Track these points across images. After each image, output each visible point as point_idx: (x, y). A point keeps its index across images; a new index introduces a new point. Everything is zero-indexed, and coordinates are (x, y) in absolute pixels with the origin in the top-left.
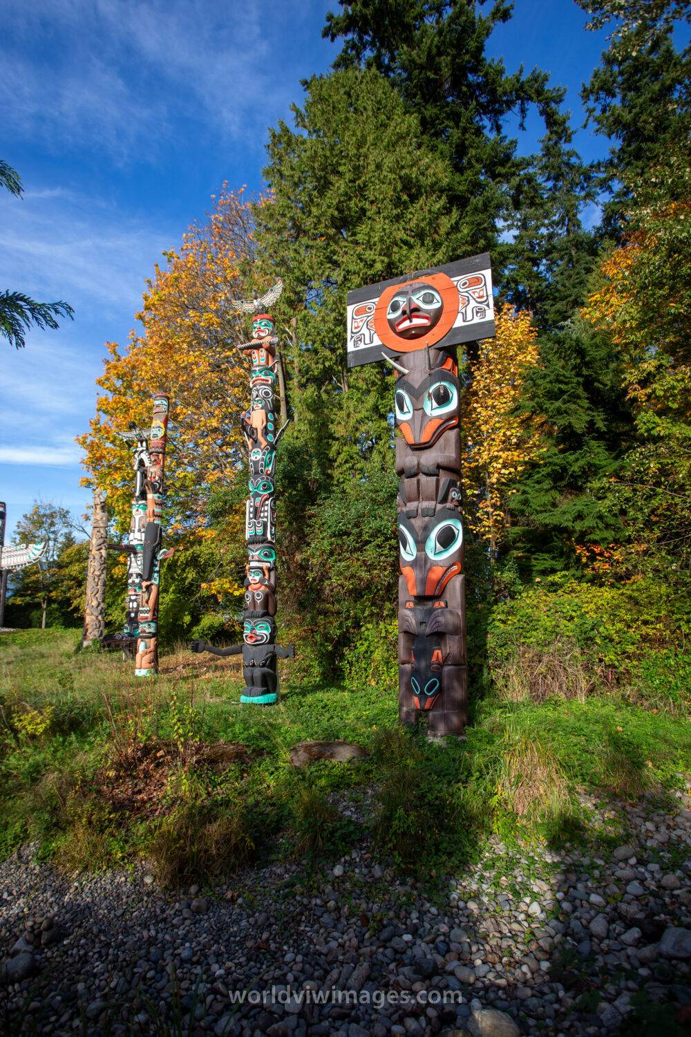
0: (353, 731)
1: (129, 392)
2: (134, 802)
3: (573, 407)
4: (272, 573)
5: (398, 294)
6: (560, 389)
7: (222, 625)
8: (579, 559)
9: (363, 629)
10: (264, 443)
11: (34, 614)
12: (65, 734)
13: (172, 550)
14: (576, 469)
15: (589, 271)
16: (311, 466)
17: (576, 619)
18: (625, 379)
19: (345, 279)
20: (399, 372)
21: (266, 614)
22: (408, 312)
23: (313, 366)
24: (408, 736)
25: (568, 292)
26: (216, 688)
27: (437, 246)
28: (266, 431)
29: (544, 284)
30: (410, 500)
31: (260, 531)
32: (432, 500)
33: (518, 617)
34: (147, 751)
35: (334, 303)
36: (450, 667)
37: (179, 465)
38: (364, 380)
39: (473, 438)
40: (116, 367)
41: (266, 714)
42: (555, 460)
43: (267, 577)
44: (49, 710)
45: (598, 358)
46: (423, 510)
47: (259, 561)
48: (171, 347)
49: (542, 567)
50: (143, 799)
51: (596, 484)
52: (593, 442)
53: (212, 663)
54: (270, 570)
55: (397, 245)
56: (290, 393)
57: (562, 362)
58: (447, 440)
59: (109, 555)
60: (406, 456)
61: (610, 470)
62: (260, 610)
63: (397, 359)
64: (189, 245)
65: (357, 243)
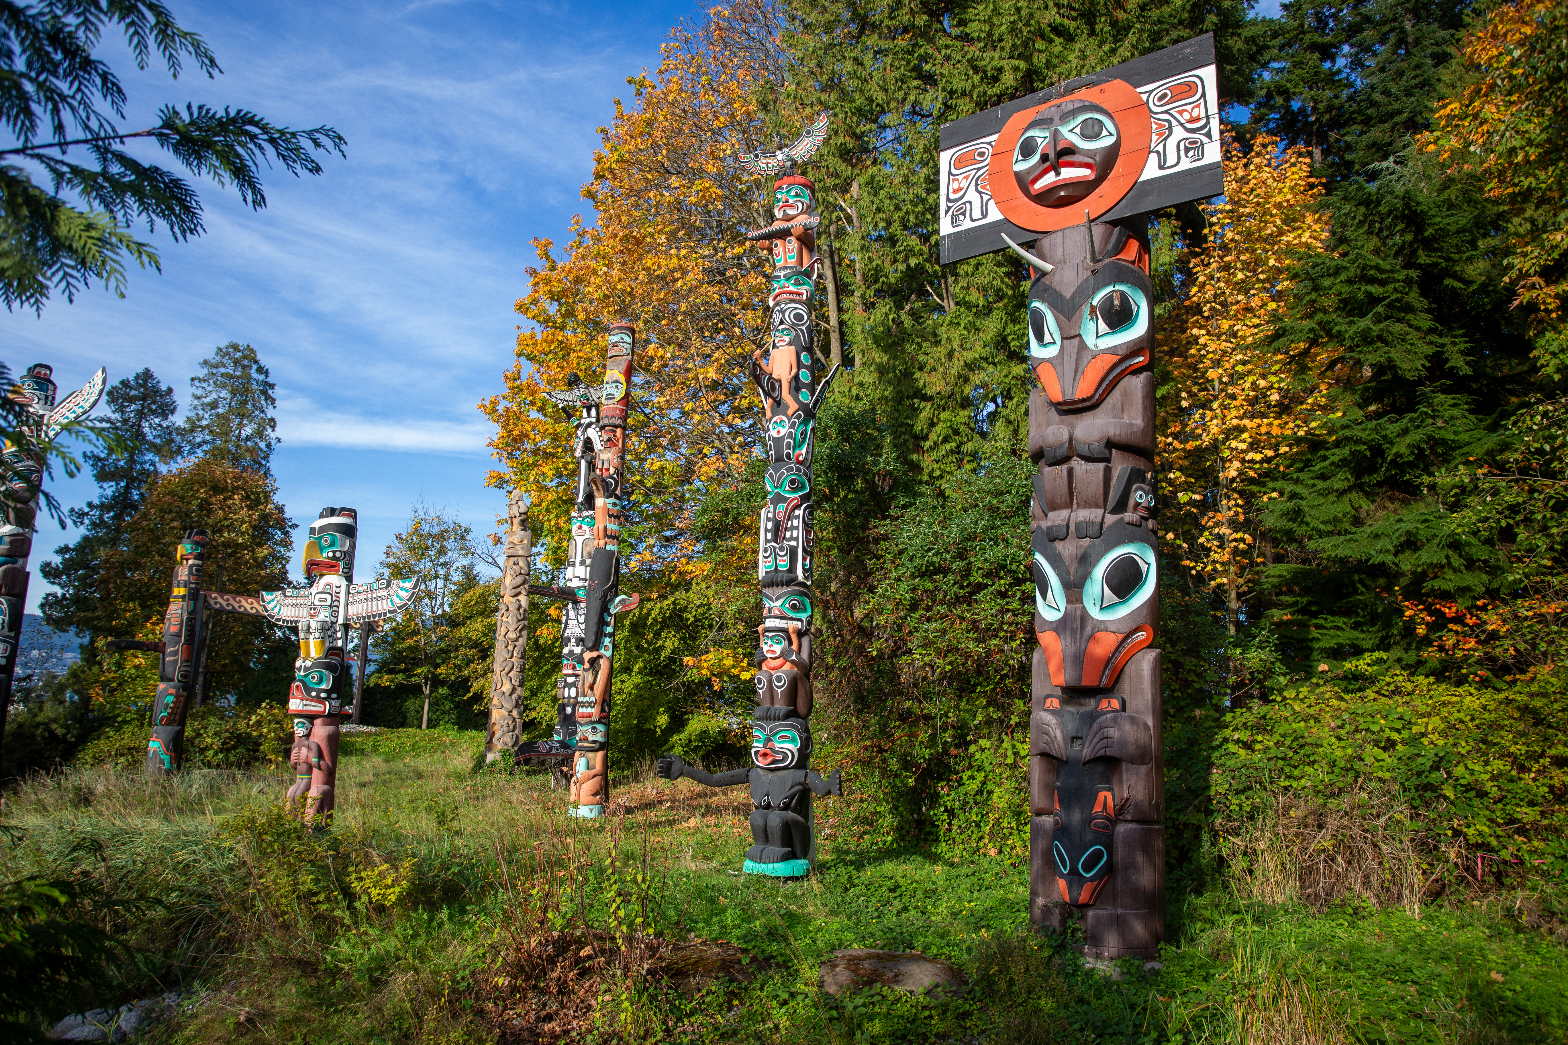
0: (942, 937)
1: (570, 323)
2: (538, 1035)
3: (1397, 328)
4: (805, 641)
5: (1033, 125)
6: (1369, 294)
7: (723, 733)
8: (1409, 629)
9: (972, 748)
10: (793, 406)
11: (410, 704)
12: (433, 907)
13: (636, 597)
14: (1403, 450)
15: (1441, 59)
16: (879, 447)
17: (1399, 747)
18: (1511, 267)
19: (947, 107)
20: (1037, 269)
21: (792, 714)
22: (1052, 156)
23: (887, 266)
24: (1046, 952)
25: (1396, 106)
26: (704, 845)
27: (1120, 31)
28: (796, 385)
29: (1345, 94)
30: (1054, 507)
31: (783, 564)
32: (1097, 506)
33: (1277, 737)
34: (563, 945)
35: (926, 149)
36: (1129, 826)
37: (652, 447)
38: (983, 289)
39: (1191, 395)
40: (548, 281)
41: (785, 896)
42: (1357, 432)
43: (795, 647)
44: (407, 863)
45: (1453, 228)
46: (1078, 525)
47: (781, 618)
48: (638, 242)
49: (1332, 643)
50: (553, 1031)
51: (1443, 478)
52: (1441, 397)
53: (702, 801)
54: (800, 634)
55: (1042, 36)
56: (845, 317)
57: (1374, 242)
58: (1126, 394)
59: (533, 605)
60: (1048, 425)
61: (1478, 451)
62: (781, 707)
63: (1029, 246)
64: (672, 62)
65: (966, 38)
